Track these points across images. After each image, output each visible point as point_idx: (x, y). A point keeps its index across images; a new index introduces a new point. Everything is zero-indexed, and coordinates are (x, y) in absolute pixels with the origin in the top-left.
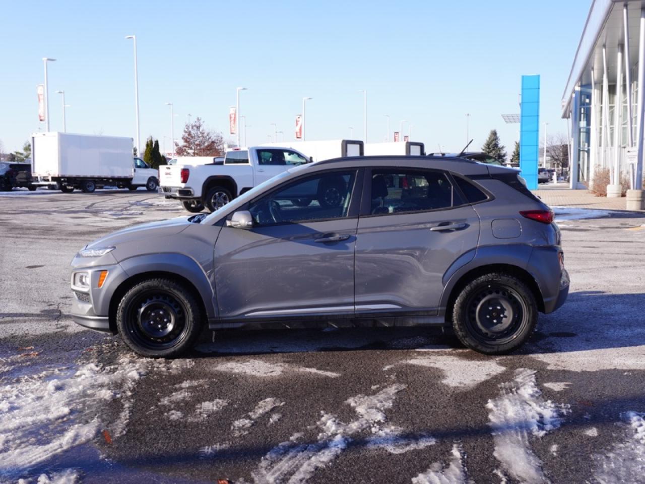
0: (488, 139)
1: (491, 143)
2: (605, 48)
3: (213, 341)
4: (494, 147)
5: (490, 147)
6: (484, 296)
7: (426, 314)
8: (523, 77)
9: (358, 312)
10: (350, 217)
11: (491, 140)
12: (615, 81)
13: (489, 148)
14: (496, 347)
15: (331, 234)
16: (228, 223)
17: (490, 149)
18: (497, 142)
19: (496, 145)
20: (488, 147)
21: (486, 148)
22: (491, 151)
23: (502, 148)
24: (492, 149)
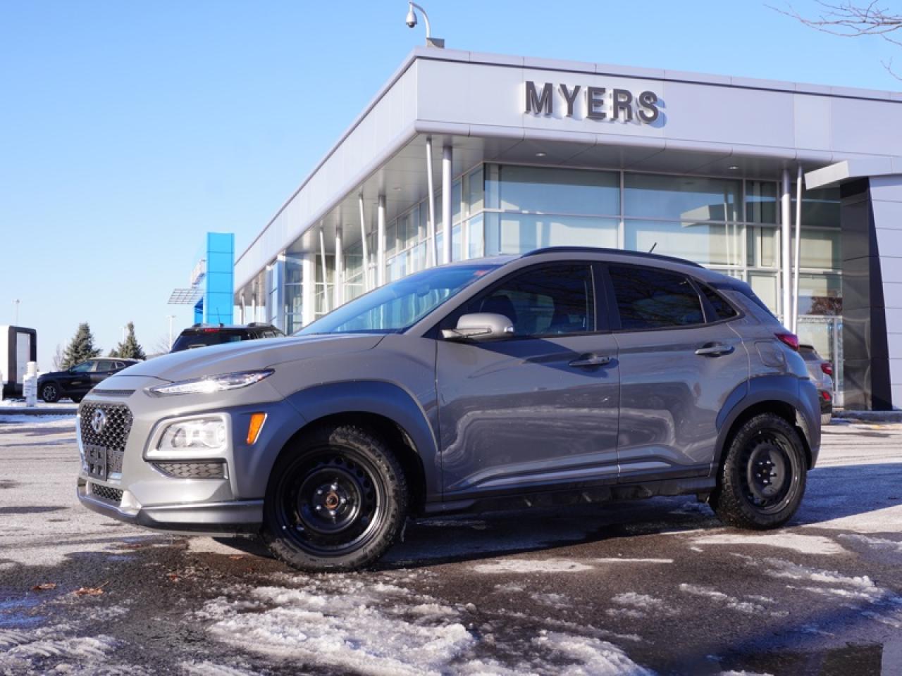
0: (75, 337)
1: (80, 344)
2: (362, 199)
3: (403, 540)
4: (84, 350)
5: (79, 349)
6: (754, 446)
7: (696, 475)
8: (209, 234)
9: (623, 475)
10: (598, 332)
11: (81, 338)
12: (334, 251)
13: (76, 351)
14: (771, 517)
15: (586, 356)
16: (447, 334)
17: (78, 353)
18: (90, 342)
19: (88, 348)
20: (76, 349)
21: (72, 351)
22: (81, 357)
23: (98, 352)
24: (81, 352)
